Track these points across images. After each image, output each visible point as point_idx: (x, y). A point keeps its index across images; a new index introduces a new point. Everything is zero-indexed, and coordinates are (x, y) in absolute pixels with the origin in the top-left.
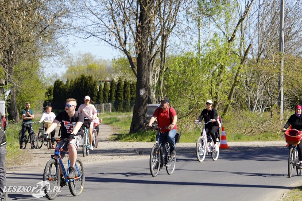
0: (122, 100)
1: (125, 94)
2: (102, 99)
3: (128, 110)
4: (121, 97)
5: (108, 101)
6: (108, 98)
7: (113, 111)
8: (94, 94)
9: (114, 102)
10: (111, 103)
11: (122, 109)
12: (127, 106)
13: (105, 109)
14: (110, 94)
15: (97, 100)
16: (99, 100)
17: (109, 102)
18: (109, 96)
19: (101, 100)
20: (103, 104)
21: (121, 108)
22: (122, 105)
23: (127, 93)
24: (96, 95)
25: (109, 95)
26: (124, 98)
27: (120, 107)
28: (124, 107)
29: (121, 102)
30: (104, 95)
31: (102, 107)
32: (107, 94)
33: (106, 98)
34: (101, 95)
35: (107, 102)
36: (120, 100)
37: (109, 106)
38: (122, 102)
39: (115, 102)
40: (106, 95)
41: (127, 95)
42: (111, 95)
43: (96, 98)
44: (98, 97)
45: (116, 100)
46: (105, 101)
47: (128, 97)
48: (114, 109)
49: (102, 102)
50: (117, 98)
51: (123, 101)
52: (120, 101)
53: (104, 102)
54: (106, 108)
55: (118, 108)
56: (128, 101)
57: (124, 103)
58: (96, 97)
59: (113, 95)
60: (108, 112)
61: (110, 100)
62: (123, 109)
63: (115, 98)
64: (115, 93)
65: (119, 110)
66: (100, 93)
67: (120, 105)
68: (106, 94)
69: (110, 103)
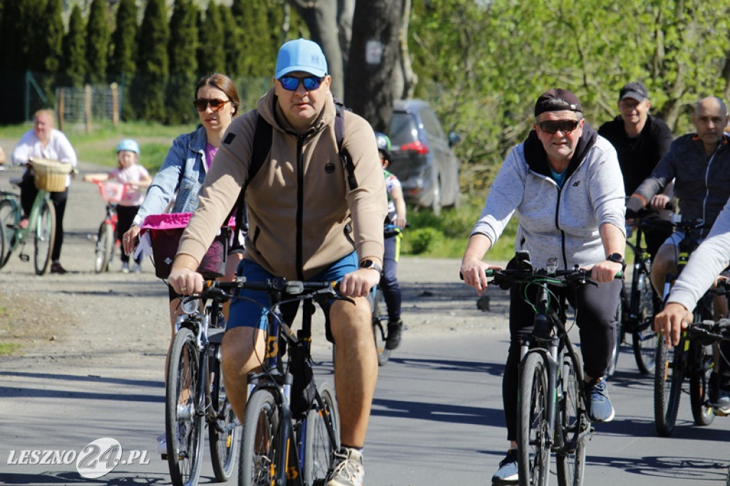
0: (162, 75)
1: (177, 50)
2: (82, 70)
3: (186, 117)
4: (158, 63)
5: (103, 74)
6: (104, 63)
7: (124, 118)
8: (47, 46)
9: (128, 82)
10: (119, 83)
11: (162, 113)
12: (183, 99)
13: (94, 110)
14: (113, 47)
15: (62, 69)
16: (70, 72)
17: (110, 81)
18: (108, 59)
19: (76, 70)
20: (89, 90)
21: (158, 106)
22: (161, 96)
23: (182, 46)
24: (59, 50)
25: (108, 55)
26: (172, 66)
27: (154, 104)
28: (169, 103)
29: (158, 84)
30: (91, 53)
31: (82, 100)
32: (104, 47)
33: (97, 64)
34: (79, 53)
35: (100, 78)
36: (153, 76)
37: (112, 96)
38: (161, 81)
39: (134, 81)
40: (96, 52)
41: (185, 54)
42: (118, 53)
43: (56, 63)
44: (66, 61)
45: (137, 74)
46: (94, 78)
47: (187, 64)
48: (129, 109)
49: (81, 79)
50: (141, 65)
51: (166, 79)
52: (154, 78)
53: (87, 81)
54: (98, 108)
55: (144, 106)
56: (185, 79)
57: (170, 84)
58: (57, 57)
59: (128, 53)
60: (105, 120)
61: (113, 73)
62: (167, 112)
63: (133, 66)
64: (136, 46)
65: (149, 113)
66: (74, 44)
67: (152, 95)
68: (98, 46)
69: (114, 86)
